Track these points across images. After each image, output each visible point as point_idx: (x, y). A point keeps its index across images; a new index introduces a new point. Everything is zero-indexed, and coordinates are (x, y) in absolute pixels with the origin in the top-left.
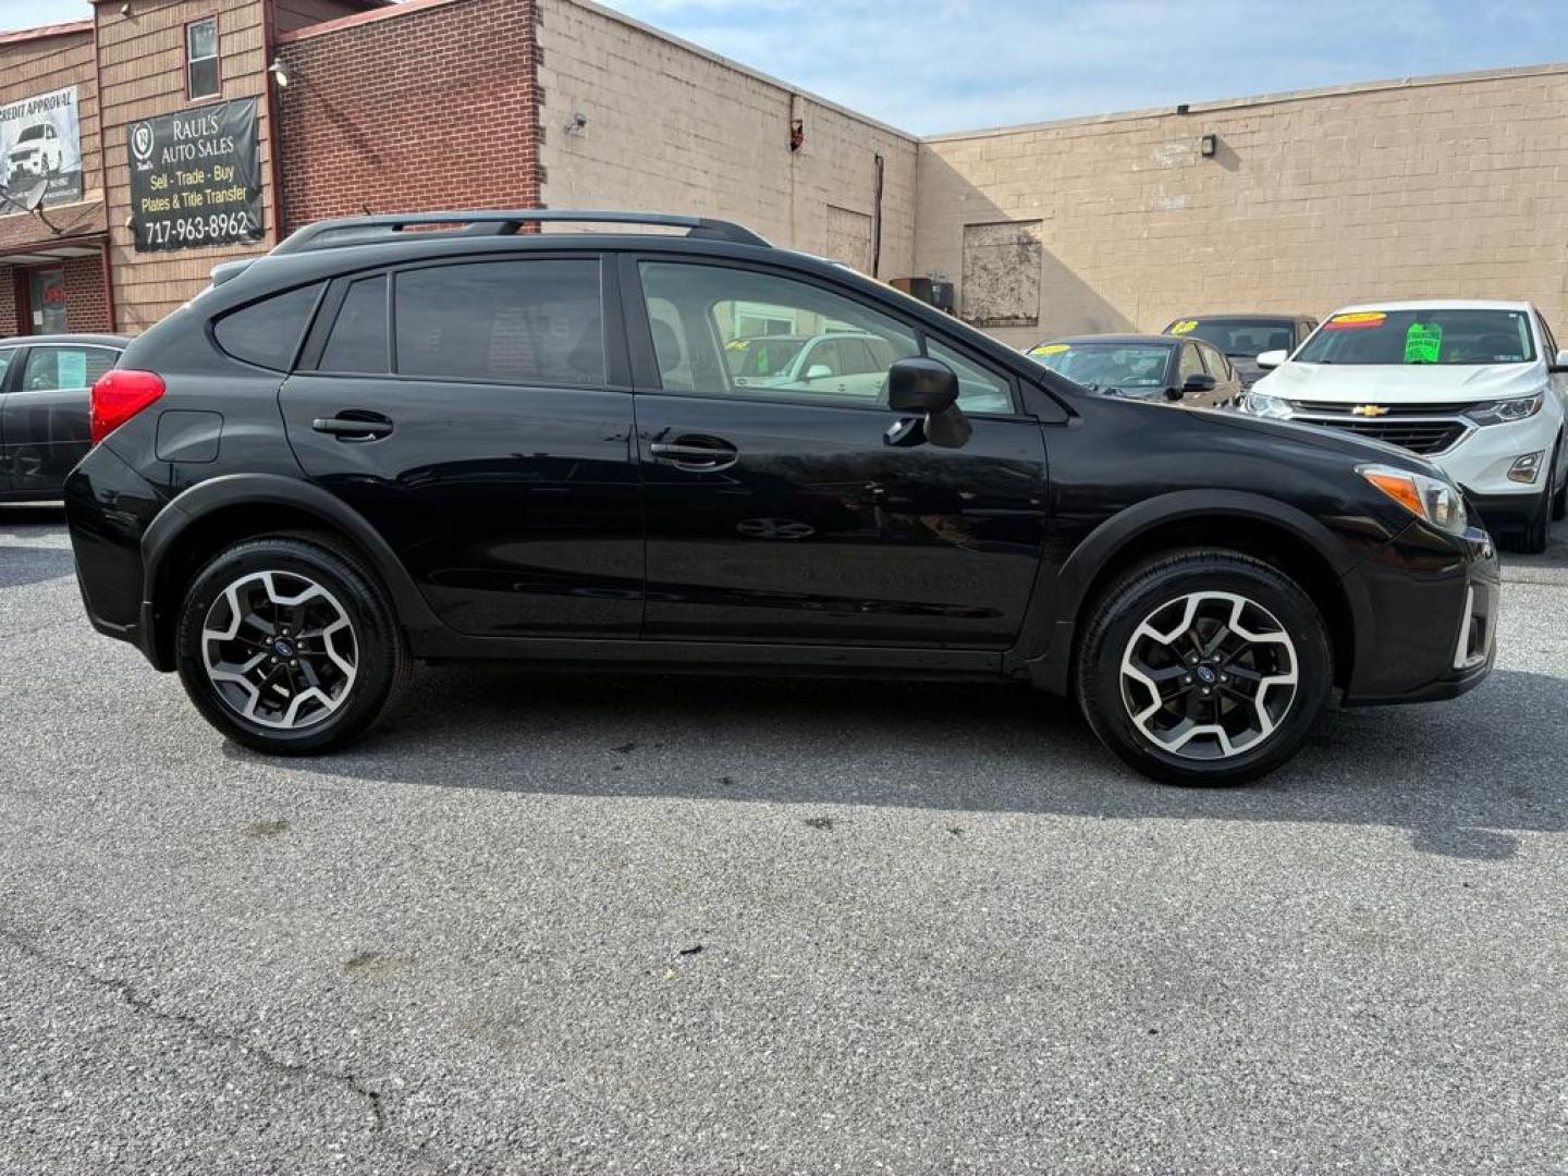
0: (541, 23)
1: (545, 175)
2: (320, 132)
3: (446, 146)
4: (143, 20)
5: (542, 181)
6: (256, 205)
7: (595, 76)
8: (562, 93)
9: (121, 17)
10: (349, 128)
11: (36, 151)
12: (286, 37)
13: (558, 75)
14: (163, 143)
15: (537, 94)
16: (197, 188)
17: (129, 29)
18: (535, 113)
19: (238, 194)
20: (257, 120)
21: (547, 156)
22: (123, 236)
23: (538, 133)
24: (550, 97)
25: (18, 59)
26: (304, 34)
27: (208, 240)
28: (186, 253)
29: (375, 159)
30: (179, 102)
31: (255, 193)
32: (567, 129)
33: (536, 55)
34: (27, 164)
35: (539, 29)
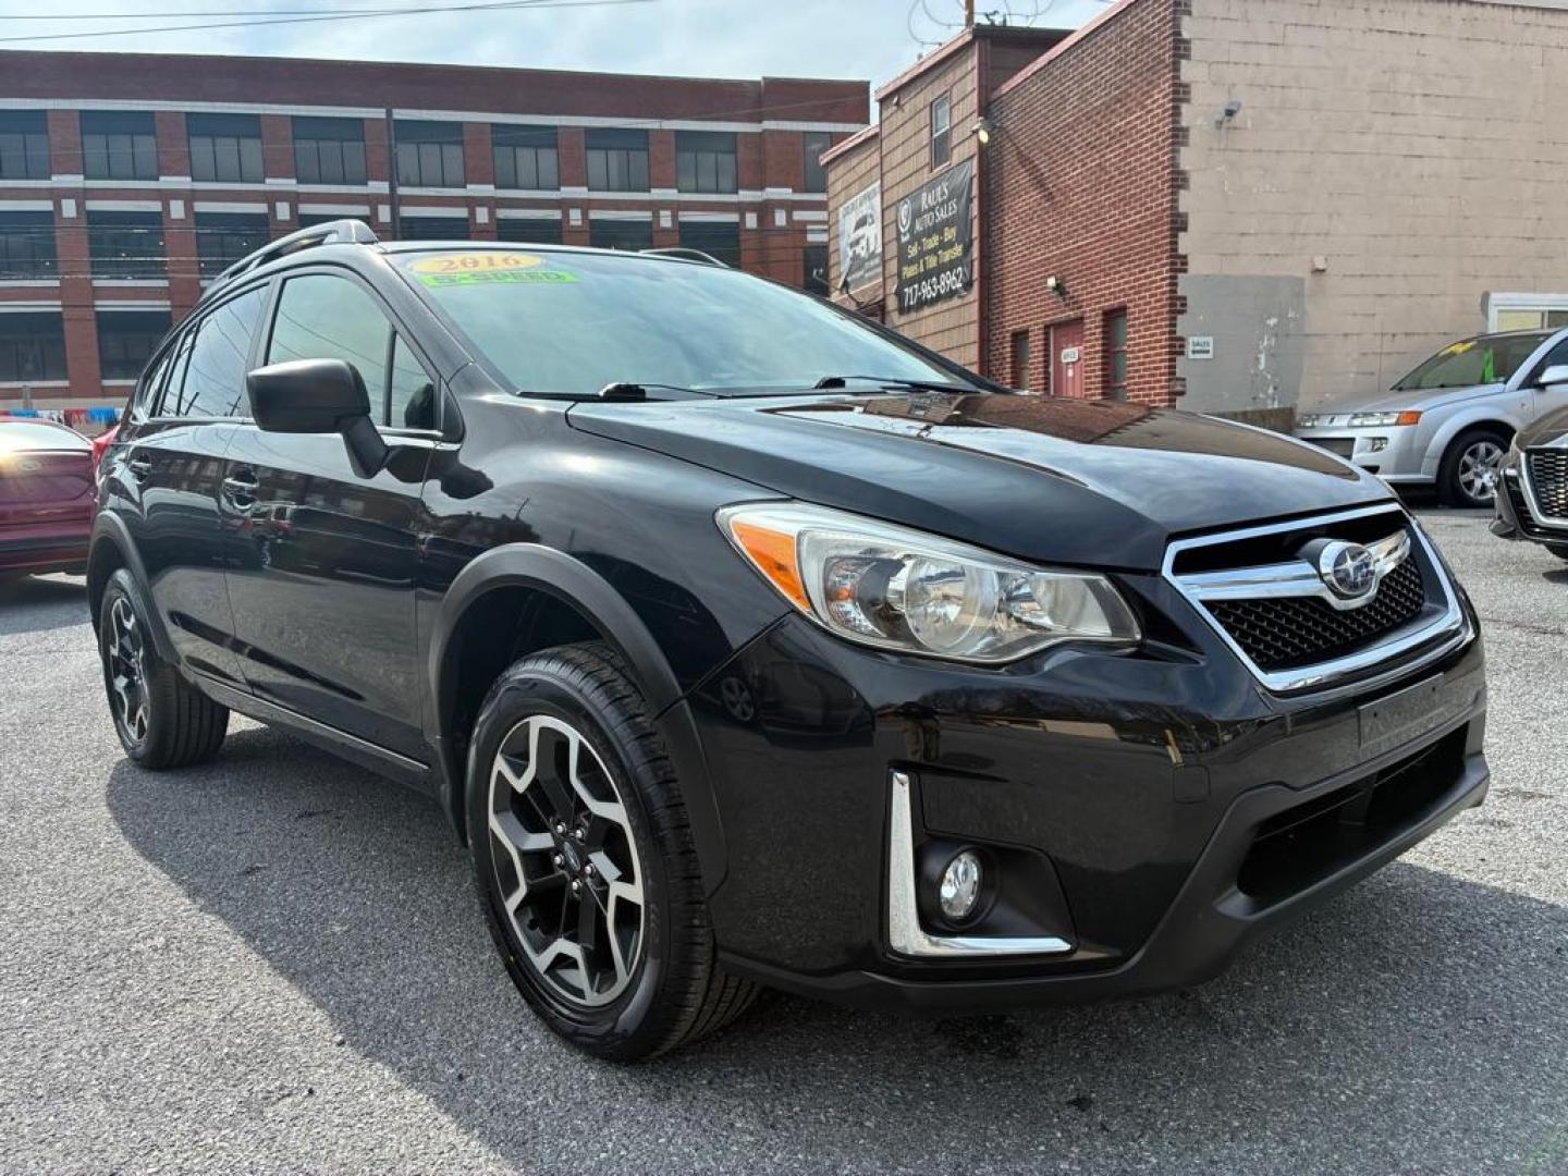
0: (1190, 13)
1: (1185, 180)
2: (1016, 179)
3: (1102, 169)
4: (907, 108)
5: (1179, 187)
6: (969, 259)
7: (1265, 55)
8: (1214, 84)
9: (895, 108)
10: (1033, 170)
11: (863, 237)
12: (996, 94)
13: (1210, 64)
14: (917, 214)
15: (1180, 93)
16: (934, 251)
17: (900, 117)
18: (1176, 112)
19: (958, 250)
20: (971, 179)
21: (1187, 159)
22: (892, 303)
23: (1179, 136)
24: (1197, 94)
25: (854, 161)
26: (1005, 88)
27: (939, 298)
28: (927, 311)
29: (1050, 197)
30: (926, 176)
31: (967, 249)
32: (1219, 124)
33: (1180, 49)
34: (858, 249)
35: (1185, 20)
